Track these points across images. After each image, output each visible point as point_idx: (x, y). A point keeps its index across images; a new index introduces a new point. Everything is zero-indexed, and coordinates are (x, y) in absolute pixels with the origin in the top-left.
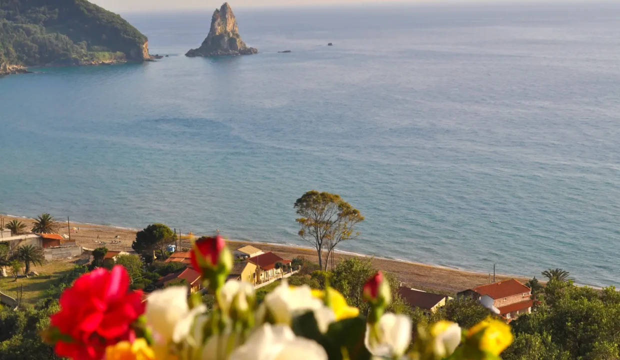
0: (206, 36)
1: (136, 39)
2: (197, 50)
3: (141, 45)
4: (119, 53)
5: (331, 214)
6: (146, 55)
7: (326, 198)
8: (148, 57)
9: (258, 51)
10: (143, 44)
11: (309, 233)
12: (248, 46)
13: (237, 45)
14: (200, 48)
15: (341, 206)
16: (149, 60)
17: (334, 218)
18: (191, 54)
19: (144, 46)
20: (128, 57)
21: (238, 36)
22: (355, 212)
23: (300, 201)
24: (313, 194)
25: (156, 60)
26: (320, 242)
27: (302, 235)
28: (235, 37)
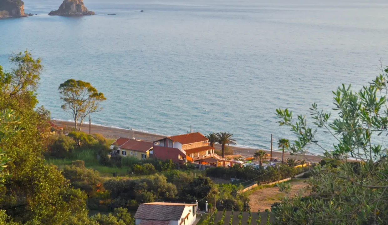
0: (62, 3)
1: (16, 3)
2: (56, 11)
3: (19, 7)
4: (4, 12)
5: (84, 94)
6: (22, 13)
7: (81, 84)
8: (24, 15)
9: (95, 14)
10: (21, 6)
11: (70, 107)
12: (89, 10)
13: (81, 9)
14: (58, 10)
15: (91, 89)
16: (24, 16)
17: (86, 97)
18: (52, 13)
19: (21, 8)
20: (11, 14)
21: (82, 3)
22: (100, 94)
23: (62, 85)
24: (72, 81)
25: (29, 16)
26: (76, 114)
27: (64, 108)
28: (80, 4)
